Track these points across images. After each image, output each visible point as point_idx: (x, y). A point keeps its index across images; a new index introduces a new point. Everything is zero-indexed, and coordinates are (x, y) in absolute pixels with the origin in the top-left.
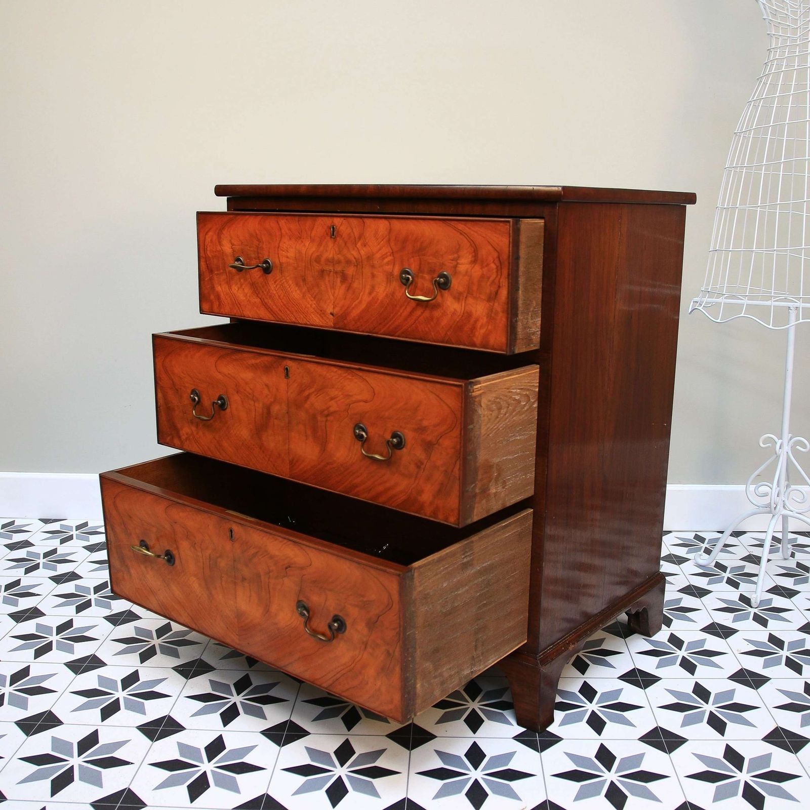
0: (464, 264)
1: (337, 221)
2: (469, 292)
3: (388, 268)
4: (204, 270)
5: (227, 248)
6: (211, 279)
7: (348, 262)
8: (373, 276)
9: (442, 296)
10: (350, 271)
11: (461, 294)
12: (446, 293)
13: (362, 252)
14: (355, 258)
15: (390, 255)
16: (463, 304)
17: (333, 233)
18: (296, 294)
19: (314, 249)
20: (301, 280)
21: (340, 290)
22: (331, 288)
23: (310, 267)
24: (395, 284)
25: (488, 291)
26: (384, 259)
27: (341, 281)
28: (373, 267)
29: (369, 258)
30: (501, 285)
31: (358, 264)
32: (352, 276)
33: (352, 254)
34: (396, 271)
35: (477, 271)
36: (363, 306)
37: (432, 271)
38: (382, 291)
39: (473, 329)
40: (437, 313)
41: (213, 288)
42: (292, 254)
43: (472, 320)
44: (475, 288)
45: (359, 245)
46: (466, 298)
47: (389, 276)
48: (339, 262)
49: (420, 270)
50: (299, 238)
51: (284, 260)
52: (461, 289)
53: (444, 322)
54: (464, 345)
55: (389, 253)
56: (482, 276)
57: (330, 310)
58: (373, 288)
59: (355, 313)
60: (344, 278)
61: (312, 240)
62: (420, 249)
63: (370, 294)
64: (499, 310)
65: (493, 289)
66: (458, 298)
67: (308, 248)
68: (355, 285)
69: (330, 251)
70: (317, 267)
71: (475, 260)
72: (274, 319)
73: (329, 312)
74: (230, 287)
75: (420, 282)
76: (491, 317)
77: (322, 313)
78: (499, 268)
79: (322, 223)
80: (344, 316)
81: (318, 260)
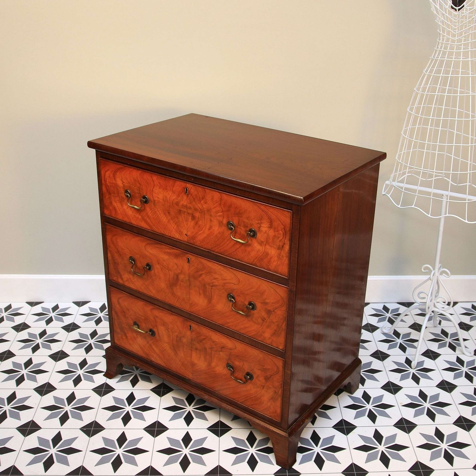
0: (265, 227)
1: (189, 186)
2: (267, 242)
3: (221, 219)
4: (105, 192)
5: (120, 183)
6: (110, 198)
7: (196, 209)
8: (211, 221)
9: (251, 240)
10: (197, 215)
11: (262, 242)
12: (254, 240)
13: (204, 206)
14: (200, 209)
15: (221, 212)
16: (264, 248)
17: (186, 191)
18: (164, 219)
19: (174, 197)
20: (167, 212)
21: (192, 223)
22: (185, 221)
23: (172, 206)
24: (224, 228)
25: (278, 244)
26: (217, 213)
27: (191, 219)
28: (211, 216)
29: (209, 210)
30: (285, 243)
31: (202, 212)
32: (198, 218)
33: (199, 206)
34: (225, 221)
35: (271, 233)
36: (205, 235)
37: (246, 226)
38: (216, 229)
39: (269, 262)
40: (249, 249)
41: (111, 203)
42: (161, 196)
43: (269, 257)
44: (271, 241)
45: (202, 202)
46: (265, 245)
47: (220, 223)
48: (190, 208)
49: (239, 224)
50: (165, 189)
51: (156, 199)
52: (262, 240)
53: (253, 254)
54: (264, 269)
55: (220, 211)
56: (275, 236)
57: (185, 232)
58: (211, 228)
59: (200, 237)
60: (193, 218)
61: (174, 192)
62: (239, 214)
63: (209, 229)
64: (284, 255)
65: (281, 244)
66: (261, 243)
67: (172, 196)
68: (200, 223)
69: (184, 201)
70: (177, 208)
71: (271, 226)
72: (151, 229)
73: (185, 234)
74: (122, 205)
75: (238, 230)
76: (279, 257)
77: (180, 233)
78: (285, 234)
79: (179, 185)
80: (194, 238)
81: (177, 204)
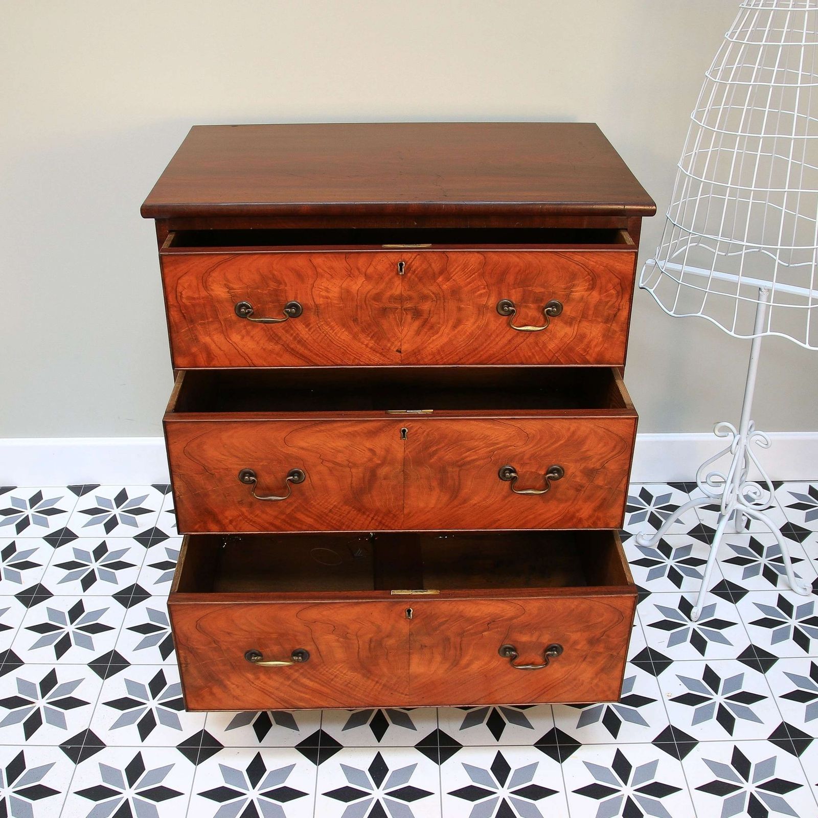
0: (579, 292)
1: (408, 257)
2: (584, 316)
3: (481, 301)
5: (220, 292)
6: (191, 330)
7: (424, 298)
8: (460, 309)
10: (426, 306)
11: (573, 319)
12: (555, 319)
13: (445, 287)
14: (434, 293)
15: (484, 288)
16: (576, 327)
17: (401, 269)
18: (342, 335)
19: (370, 287)
20: (350, 320)
21: (412, 326)
22: (398, 325)
23: (365, 306)
24: (490, 316)
25: (606, 314)
26: (475, 292)
27: (412, 318)
28: (460, 300)
29: (455, 292)
30: (621, 308)
31: (438, 298)
32: (430, 311)
33: (431, 289)
34: (492, 302)
35: (593, 297)
36: (445, 340)
37: (538, 300)
38: (472, 323)
39: (586, 349)
41: (196, 339)
42: (334, 293)
43: (586, 341)
44: (591, 312)
45: (440, 279)
46: (580, 322)
47: (482, 309)
48: (410, 298)
49: (524, 300)
50: (347, 276)
51: (320, 301)
52: (573, 314)
53: (552, 345)
54: (575, 363)
55: (482, 286)
56: (600, 301)
57: (395, 347)
58: (459, 321)
59: (433, 347)
60: (417, 314)
61: (368, 278)
62: (525, 281)
63: (455, 327)
64: (617, 329)
65: (612, 312)
66: (570, 322)
67: (363, 286)
68: (434, 320)
69: (396, 288)
70: (376, 305)
71: (592, 287)
72: (307, 364)
73: (395, 350)
74: (227, 337)
76: (607, 336)
77: (384, 352)
78: (621, 293)
79: (384, 260)
80: (417, 351)
81: (377, 297)
